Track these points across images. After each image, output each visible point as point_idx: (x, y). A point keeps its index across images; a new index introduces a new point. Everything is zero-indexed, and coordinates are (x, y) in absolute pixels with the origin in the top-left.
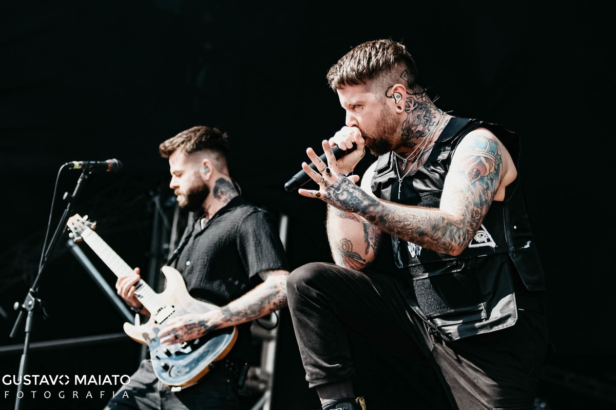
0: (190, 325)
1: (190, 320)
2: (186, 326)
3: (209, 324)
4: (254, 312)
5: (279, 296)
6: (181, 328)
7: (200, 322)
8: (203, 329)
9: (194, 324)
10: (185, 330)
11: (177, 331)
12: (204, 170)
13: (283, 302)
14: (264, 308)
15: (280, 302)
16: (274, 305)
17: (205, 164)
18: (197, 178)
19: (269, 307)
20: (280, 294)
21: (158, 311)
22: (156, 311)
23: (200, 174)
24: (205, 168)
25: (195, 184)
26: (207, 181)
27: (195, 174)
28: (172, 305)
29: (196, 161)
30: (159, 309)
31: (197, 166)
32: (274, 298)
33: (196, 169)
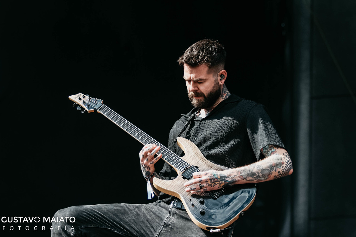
0: (214, 179)
1: (214, 175)
2: (211, 179)
3: (229, 180)
4: (264, 176)
5: (283, 167)
6: (206, 181)
7: (222, 177)
8: (223, 183)
9: (217, 178)
10: (209, 183)
11: (202, 183)
12: (220, 78)
13: (285, 172)
14: (272, 173)
15: (283, 171)
16: (278, 173)
17: (222, 73)
18: (216, 84)
19: (275, 174)
20: (284, 165)
21: (185, 169)
22: (183, 169)
23: (218, 81)
24: (222, 76)
25: (215, 89)
26: (221, 85)
27: (215, 81)
28: (195, 166)
29: (216, 72)
30: (186, 168)
31: (216, 75)
32: (280, 167)
33: (216, 78)
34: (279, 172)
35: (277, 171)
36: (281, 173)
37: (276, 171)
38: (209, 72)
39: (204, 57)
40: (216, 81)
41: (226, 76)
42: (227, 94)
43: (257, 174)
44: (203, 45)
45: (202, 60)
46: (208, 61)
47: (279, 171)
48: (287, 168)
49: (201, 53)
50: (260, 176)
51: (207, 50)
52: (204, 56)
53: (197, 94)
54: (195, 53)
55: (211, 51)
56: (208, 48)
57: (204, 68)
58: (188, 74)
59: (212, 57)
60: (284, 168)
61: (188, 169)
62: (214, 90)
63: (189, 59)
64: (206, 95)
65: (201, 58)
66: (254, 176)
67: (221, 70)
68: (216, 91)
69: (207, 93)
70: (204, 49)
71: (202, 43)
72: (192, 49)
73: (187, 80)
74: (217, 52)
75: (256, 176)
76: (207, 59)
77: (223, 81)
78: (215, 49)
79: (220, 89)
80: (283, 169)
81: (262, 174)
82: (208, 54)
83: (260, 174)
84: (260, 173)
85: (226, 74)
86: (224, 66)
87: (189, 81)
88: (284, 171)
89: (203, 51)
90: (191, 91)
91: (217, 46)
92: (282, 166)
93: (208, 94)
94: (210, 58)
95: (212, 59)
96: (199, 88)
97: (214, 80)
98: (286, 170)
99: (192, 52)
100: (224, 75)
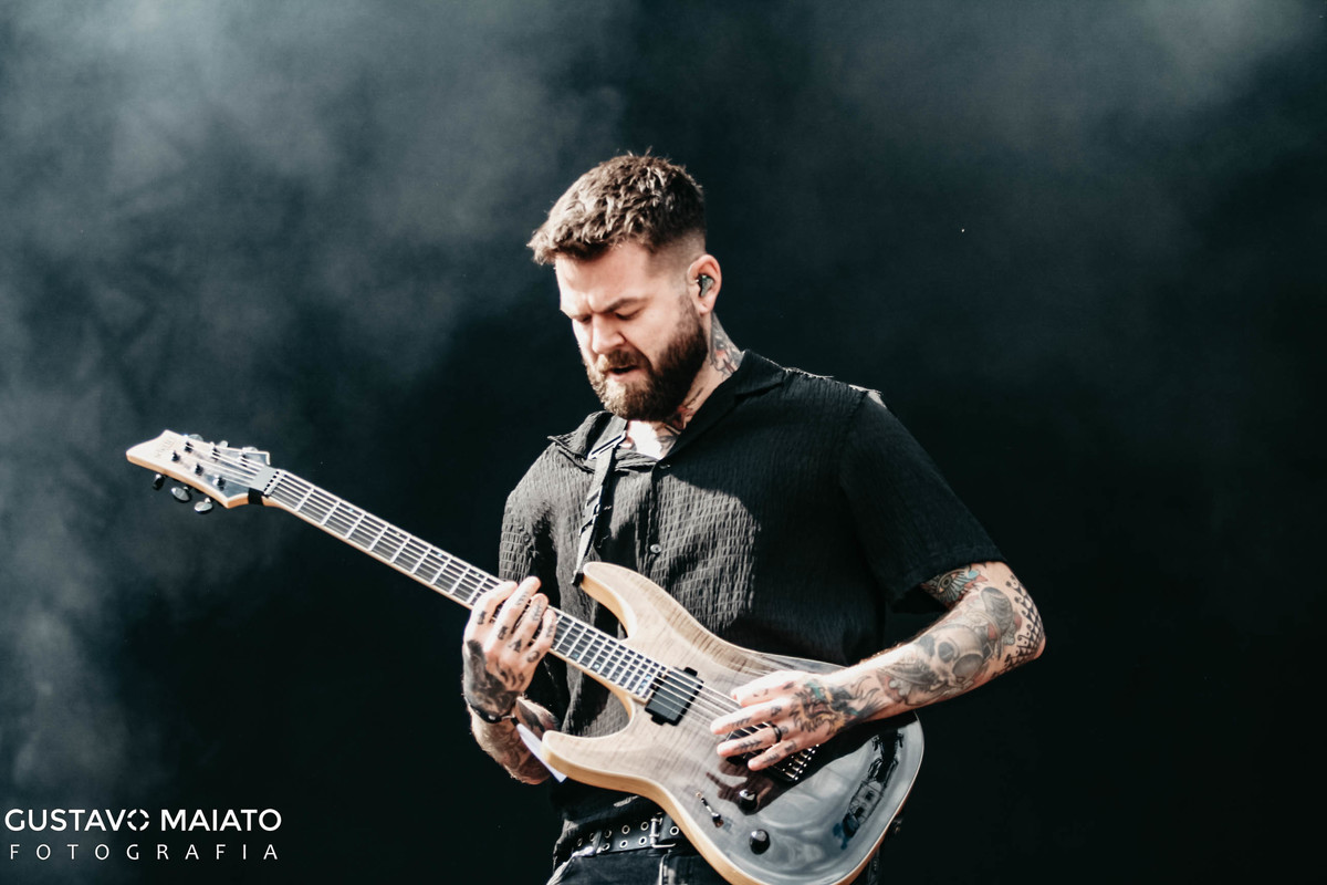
0: (815, 703)
1: (813, 690)
2: (806, 706)
3: (858, 705)
4: (962, 680)
5: (1020, 639)
6: (794, 713)
7: (836, 697)
8: (842, 719)
9: (823, 701)
10: (804, 718)
11: (778, 720)
12: (697, 288)
13: (1027, 654)
14: (986, 668)
15: (1021, 654)
16: (1006, 661)
17: (702, 267)
18: (687, 312)
19: (996, 666)
20: (1024, 631)
21: (652, 687)
22: (647, 686)
23: (691, 300)
24: (702, 279)
25: (685, 330)
26: (702, 315)
27: (682, 301)
28: (683, 668)
29: (679, 265)
30: (656, 680)
31: (682, 277)
32: (1011, 641)
33: (682, 289)
34: (1009, 657)
35: (1004, 656)
36: (1014, 660)
37: (999, 656)
38: (652, 272)
39: (623, 217)
40: (684, 300)
41: (718, 277)
42: (728, 351)
43: (942, 678)
44: (612, 176)
45: (615, 229)
46: (638, 227)
47: (1009, 655)
48: (1031, 639)
49: (611, 202)
50: (950, 683)
51: (631, 189)
52: (625, 210)
53: (623, 360)
54: (587, 207)
55: (647, 190)
56: (635, 182)
57: (629, 259)
58: (575, 292)
59: (652, 213)
60: (1024, 640)
61: (661, 683)
62: (682, 335)
63: (569, 234)
64: (653, 359)
65: (613, 221)
66: (933, 688)
67: (697, 259)
68: (691, 338)
69: (656, 352)
70: (617, 187)
71: (609, 171)
72: (576, 196)
73: (575, 317)
74: (668, 193)
75: (938, 685)
76: (635, 220)
77: (711, 297)
78: (658, 183)
79: (701, 331)
80: (1022, 643)
81: (957, 677)
82: (637, 201)
83: (949, 679)
84: (951, 673)
85: (715, 269)
86: (703, 241)
87: (586, 319)
88: (1024, 650)
89: (617, 196)
90: (601, 353)
91: (664, 169)
92: (1016, 636)
93: (662, 355)
94: (645, 216)
95: (654, 220)
96: (626, 335)
97: (677, 296)
98: (1029, 647)
99: (579, 207)
100: (709, 277)
